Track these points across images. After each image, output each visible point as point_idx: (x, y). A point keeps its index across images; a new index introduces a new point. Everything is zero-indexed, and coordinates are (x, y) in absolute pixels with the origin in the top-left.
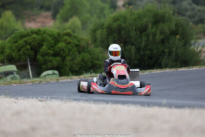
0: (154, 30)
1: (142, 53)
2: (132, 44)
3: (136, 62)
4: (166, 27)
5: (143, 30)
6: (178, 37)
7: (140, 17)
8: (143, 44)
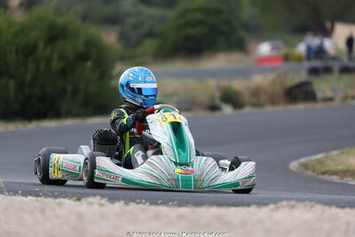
0: (48, 52)
1: (27, 91)
2: (10, 77)
3: (17, 107)
4: (68, 47)
5: (29, 52)
6: (89, 64)
7: (24, 30)
8: (29, 77)
